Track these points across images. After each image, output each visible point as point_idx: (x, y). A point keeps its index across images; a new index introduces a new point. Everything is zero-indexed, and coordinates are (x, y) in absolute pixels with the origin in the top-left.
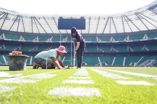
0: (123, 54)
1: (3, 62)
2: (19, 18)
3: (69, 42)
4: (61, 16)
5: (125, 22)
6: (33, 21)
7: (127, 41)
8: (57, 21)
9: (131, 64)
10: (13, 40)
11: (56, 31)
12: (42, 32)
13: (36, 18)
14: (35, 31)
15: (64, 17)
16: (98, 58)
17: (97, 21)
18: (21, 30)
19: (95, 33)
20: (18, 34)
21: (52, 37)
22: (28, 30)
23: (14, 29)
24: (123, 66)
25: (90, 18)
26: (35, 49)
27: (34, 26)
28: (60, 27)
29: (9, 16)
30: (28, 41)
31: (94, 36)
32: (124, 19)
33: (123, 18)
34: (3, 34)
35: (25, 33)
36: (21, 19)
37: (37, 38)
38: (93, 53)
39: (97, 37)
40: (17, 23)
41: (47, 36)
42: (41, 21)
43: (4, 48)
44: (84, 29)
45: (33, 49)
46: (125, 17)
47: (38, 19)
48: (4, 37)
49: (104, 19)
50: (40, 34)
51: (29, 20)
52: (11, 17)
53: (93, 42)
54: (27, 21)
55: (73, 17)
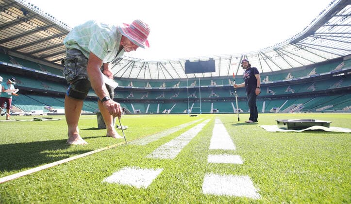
0: (262, 98)
1: (132, 110)
2: (145, 64)
3: (197, 87)
4: (187, 59)
5: (262, 60)
6: (159, 67)
7: (266, 83)
8: (184, 65)
9: (272, 110)
10: (140, 88)
11: (183, 75)
12: (168, 77)
13: (162, 64)
14: (162, 77)
15: (191, 60)
16: (231, 104)
17: (228, 61)
18: (147, 77)
19: (226, 75)
20: (145, 81)
21: (179, 82)
22: (155, 77)
23: (141, 77)
24: (263, 113)
25: (220, 59)
26: (162, 96)
27: (160, 71)
28: (187, 72)
29: (136, 64)
30: (154, 88)
31: (226, 79)
32: (260, 57)
33: (260, 55)
34: (131, 82)
35: (151, 80)
36: (147, 65)
37: (164, 85)
38: (226, 99)
39: (229, 80)
40: (143, 70)
41: (174, 81)
42: (168, 66)
43: (133, 96)
44: (214, 71)
45: (160, 96)
46: (262, 55)
47: (164, 64)
48: (132, 85)
49: (237, 59)
50: (166, 80)
51: (155, 66)
52: (138, 65)
53: (226, 85)
54: (153, 68)
55: (200, 59)
